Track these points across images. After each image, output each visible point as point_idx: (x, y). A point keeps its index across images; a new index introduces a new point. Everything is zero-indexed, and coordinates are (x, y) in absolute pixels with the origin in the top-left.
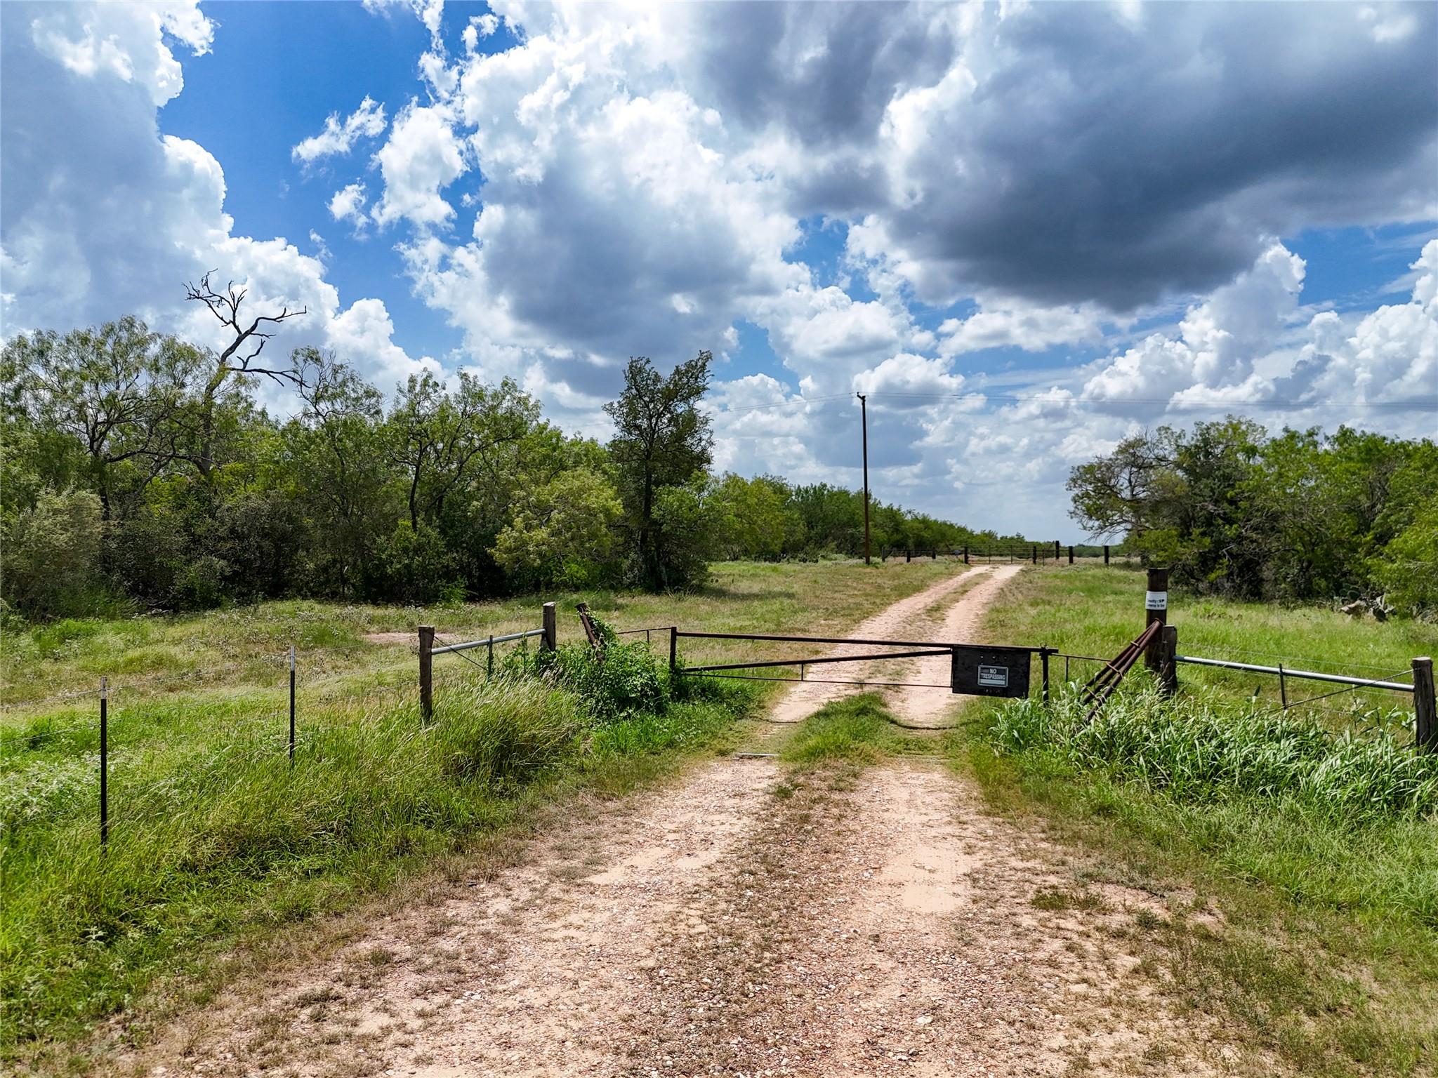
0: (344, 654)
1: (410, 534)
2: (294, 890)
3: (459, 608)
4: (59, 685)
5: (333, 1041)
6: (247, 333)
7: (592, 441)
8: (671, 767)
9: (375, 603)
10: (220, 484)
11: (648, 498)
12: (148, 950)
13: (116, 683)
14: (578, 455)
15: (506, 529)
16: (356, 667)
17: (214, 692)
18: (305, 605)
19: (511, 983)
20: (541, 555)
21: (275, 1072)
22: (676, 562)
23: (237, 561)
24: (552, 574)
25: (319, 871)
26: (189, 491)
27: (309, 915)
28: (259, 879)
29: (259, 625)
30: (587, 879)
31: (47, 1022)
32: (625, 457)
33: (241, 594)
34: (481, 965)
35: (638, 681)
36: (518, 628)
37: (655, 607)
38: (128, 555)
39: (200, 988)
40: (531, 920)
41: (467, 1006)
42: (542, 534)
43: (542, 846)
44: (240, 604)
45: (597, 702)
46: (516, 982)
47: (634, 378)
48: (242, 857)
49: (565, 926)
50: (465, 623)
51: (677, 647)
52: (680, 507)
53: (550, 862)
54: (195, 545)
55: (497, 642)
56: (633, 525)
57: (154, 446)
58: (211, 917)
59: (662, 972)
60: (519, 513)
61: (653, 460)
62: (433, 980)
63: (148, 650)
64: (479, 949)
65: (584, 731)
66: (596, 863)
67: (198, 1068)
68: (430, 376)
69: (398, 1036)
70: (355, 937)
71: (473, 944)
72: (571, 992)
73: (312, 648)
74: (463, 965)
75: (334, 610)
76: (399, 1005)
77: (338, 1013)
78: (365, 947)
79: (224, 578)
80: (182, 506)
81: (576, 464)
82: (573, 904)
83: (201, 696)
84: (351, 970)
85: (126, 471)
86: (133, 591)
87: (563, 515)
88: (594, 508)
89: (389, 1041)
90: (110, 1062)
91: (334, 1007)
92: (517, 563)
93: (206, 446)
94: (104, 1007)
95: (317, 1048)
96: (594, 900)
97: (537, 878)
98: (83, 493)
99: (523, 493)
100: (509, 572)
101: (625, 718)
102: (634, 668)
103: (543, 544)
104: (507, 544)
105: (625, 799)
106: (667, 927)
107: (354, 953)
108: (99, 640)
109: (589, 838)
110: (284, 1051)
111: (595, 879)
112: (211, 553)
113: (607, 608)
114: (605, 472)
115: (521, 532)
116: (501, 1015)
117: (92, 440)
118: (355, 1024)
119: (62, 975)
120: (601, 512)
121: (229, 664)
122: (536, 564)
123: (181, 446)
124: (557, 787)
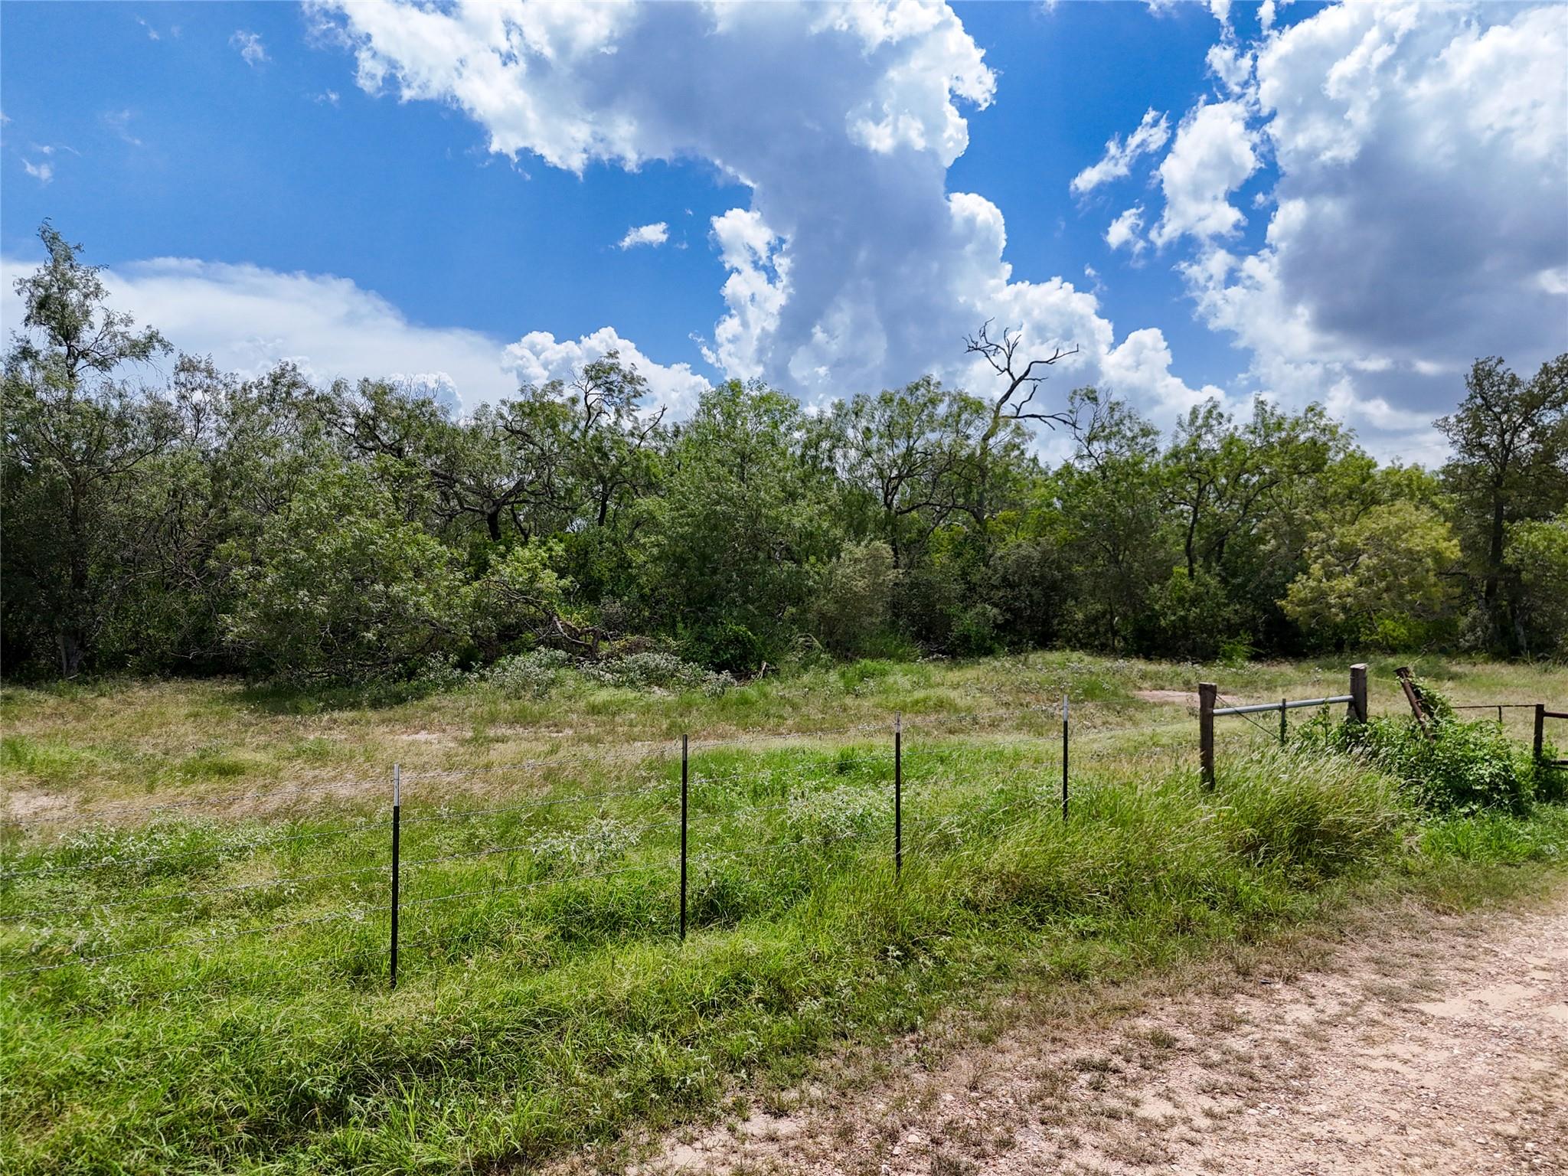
0: (1115, 710)
1: (1186, 582)
2: (1070, 951)
3: (1242, 667)
4: (859, 719)
5: (1113, 1115)
6: (1021, 379)
7: (1416, 467)
8: (1536, 886)
9: (1148, 657)
10: (993, 532)
11: (1498, 538)
12: (938, 979)
13: (906, 720)
14: (1398, 485)
15: (1300, 577)
16: (1128, 724)
17: (990, 738)
18: (1075, 656)
19: (1317, 1107)
20: (1344, 609)
21: (1055, 1131)
22: (1540, 620)
23: (1008, 610)
24: (1359, 632)
25: (1094, 934)
26: (966, 540)
27: (1086, 978)
28: (1035, 930)
29: (1030, 675)
30: (1416, 1006)
31: (856, 1025)
32: (1463, 485)
33: (1012, 643)
34: (1278, 1077)
35: (1486, 771)
36: (1315, 694)
37: (1507, 679)
38: (914, 602)
39: (983, 1027)
40: (1341, 1039)
41: (1263, 1119)
42: (1348, 583)
43: (1355, 954)
44: (1011, 653)
45: (1427, 790)
46: (1324, 1108)
47: (1479, 384)
48: (1020, 905)
49: (1387, 1057)
50: (1249, 685)
51: (1545, 732)
52: (1548, 548)
53: (1366, 976)
54: (971, 593)
55: (1290, 707)
56: (1474, 573)
57: (937, 497)
58: (991, 959)
59: (1529, 1145)
60: (1317, 557)
61: (1504, 489)
62: (1222, 1079)
63: (931, 692)
64: (1276, 1059)
65: (1409, 825)
66: (1426, 987)
67: (982, 1105)
68: (1215, 407)
69: (1181, 1129)
70: (1133, 1012)
71: (1268, 1050)
72: (1398, 1138)
73: (1083, 701)
74: (1256, 1071)
75: (1107, 663)
76: (1183, 1097)
77: (1117, 1087)
78: (1144, 1025)
79: (997, 626)
80: (959, 555)
81: (1394, 497)
82: (1398, 1032)
83: (977, 740)
84: (1130, 1045)
85: (913, 522)
86: (917, 636)
87: (1375, 561)
88: (1419, 552)
89: (1174, 1133)
90: (906, 1077)
91: (1114, 1080)
92: (1314, 617)
93: (981, 495)
94: (900, 1023)
95: (1097, 1118)
96: (1425, 1033)
97: (1348, 991)
98: (877, 543)
99: (1323, 535)
100: (1304, 629)
101: (1466, 815)
102: (1480, 754)
103: (1349, 596)
104: (1302, 595)
105: (1469, 916)
106: (1535, 1090)
107: (1133, 1028)
108: (890, 680)
109: (1417, 956)
110: (1064, 1111)
111: (1428, 1008)
112: (984, 601)
113: (1438, 677)
114: (1434, 506)
115: (1320, 581)
116: (1305, 1141)
117: (886, 495)
118: (1136, 1104)
119: (866, 985)
120: (1428, 556)
121: (1002, 711)
122: (1338, 619)
123: (959, 496)
124: (1372, 888)
